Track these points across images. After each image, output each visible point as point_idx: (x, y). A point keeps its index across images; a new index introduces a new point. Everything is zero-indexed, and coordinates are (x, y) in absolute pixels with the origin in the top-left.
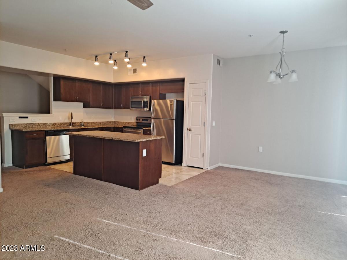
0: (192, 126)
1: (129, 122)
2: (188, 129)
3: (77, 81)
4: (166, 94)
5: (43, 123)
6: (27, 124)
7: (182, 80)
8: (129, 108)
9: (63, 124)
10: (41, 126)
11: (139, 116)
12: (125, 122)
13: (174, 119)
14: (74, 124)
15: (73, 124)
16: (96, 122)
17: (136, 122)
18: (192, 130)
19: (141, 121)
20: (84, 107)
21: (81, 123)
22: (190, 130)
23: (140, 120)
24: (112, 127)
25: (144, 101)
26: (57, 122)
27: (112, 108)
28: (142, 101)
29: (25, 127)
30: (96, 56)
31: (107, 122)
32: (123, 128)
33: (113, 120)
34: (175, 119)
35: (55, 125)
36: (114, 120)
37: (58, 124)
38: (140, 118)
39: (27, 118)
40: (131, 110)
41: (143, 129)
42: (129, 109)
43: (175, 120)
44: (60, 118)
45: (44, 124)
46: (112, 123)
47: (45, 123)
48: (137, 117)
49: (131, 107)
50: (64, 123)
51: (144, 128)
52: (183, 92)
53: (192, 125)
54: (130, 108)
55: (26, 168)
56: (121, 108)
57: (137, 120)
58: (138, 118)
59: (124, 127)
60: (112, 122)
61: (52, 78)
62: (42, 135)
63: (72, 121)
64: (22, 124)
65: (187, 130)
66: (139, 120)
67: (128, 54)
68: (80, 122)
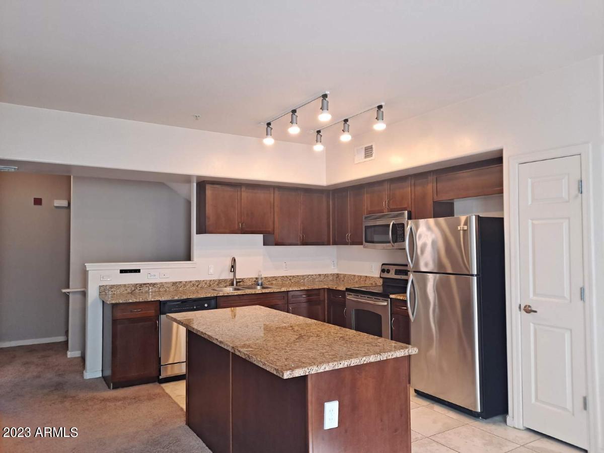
0: (535, 298)
1: (366, 276)
2: (522, 307)
3: (243, 189)
4: (452, 204)
5: (171, 282)
6: (137, 284)
7: (497, 160)
8: (361, 244)
9: (216, 283)
10: (168, 290)
11: (386, 263)
12: (358, 276)
13: (472, 275)
14: (240, 282)
15: (237, 282)
16: (293, 277)
17: (380, 277)
18: (535, 312)
19: (392, 275)
20: (265, 244)
21: (257, 278)
22: (528, 310)
23: (390, 273)
24: (324, 289)
25: (393, 224)
26: (202, 280)
27: (328, 244)
28: (389, 225)
29: (132, 293)
30: (269, 124)
31: (320, 275)
32: (346, 293)
33: (333, 270)
34: (477, 275)
35: (197, 286)
36: (336, 272)
37: (206, 283)
38: (390, 267)
39: (138, 271)
40: (365, 247)
41: (391, 299)
42: (362, 246)
43: (475, 278)
44: (211, 271)
45: (174, 284)
46: (331, 278)
47: (176, 283)
48: (383, 264)
49: (366, 241)
50: (219, 280)
51: (392, 296)
52: (501, 192)
53: (535, 294)
54: (364, 242)
55: (114, 388)
56: (346, 244)
57: (383, 271)
58: (386, 267)
59: (348, 290)
60: (333, 275)
61: (195, 185)
62: (152, 312)
63: (235, 275)
64: (125, 285)
65: (520, 307)
66: (388, 271)
67: (328, 102)
68: (257, 276)
